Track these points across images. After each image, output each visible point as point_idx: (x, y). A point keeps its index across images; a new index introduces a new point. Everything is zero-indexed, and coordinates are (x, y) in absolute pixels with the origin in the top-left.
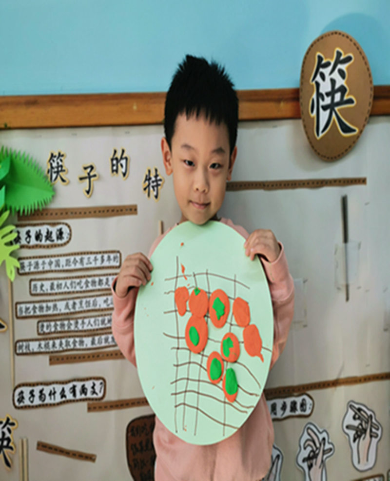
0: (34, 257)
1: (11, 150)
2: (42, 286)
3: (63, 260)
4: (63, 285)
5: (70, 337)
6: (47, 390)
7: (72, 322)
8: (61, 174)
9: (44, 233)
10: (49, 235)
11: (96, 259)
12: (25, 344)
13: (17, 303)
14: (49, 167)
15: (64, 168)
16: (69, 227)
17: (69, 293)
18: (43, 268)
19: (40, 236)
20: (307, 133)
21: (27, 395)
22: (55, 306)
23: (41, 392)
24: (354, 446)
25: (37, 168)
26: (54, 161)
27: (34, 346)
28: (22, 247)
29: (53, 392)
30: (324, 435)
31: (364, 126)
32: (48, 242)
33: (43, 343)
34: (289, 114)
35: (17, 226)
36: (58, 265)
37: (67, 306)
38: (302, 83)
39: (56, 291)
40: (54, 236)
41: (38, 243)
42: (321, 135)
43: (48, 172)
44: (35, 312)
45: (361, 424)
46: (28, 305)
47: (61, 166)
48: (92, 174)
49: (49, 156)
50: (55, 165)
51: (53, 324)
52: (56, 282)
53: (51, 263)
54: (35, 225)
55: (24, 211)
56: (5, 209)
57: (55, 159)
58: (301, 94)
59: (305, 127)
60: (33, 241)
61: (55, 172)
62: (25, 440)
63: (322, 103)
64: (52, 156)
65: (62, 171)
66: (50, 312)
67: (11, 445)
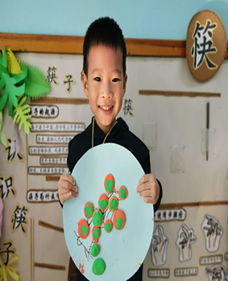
0: (39, 123)
1: (28, 64)
2: (43, 139)
3: (54, 126)
4: (54, 139)
5: (57, 167)
6: (44, 194)
7: (59, 159)
8: (54, 79)
9: (44, 110)
10: (47, 112)
11: (72, 127)
12: (33, 169)
13: (30, 147)
14: (48, 75)
15: (56, 76)
16: (58, 108)
17: (57, 143)
18: (44, 129)
19: (42, 112)
20: (189, 66)
21: (34, 196)
22: (50, 150)
23: (41, 195)
24: (207, 238)
25: (42, 75)
26: (50, 71)
27: (38, 170)
28: (33, 117)
29: (47, 195)
30: (191, 231)
31: (221, 64)
32: (47, 116)
33: (43, 169)
34: (179, 54)
35: (31, 105)
36: (51, 128)
37: (56, 150)
38: (187, 38)
39: (50, 141)
40: (50, 112)
41: (41, 115)
42: (197, 67)
43: (47, 77)
44: (39, 152)
45: (212, 227)
46: (35, 148)
47: (54, 75)
48: (71, 80)
49: (48, 68)
50: (51, 73)
51: (48, 159)
52: (50, 137)
53: (48, 127)
54: (39, 105)
55: (34, 98)
56: (24, 95)
57: (51, 70)
58: (187, 44)
59: (188, 62)
60: (39, 114)
61: (51, 78)
62: (32, 219)
63: (198, 50)
64: (50, 69)
65: (55, 77)
66: (47, 153)
67: (25, 221)
